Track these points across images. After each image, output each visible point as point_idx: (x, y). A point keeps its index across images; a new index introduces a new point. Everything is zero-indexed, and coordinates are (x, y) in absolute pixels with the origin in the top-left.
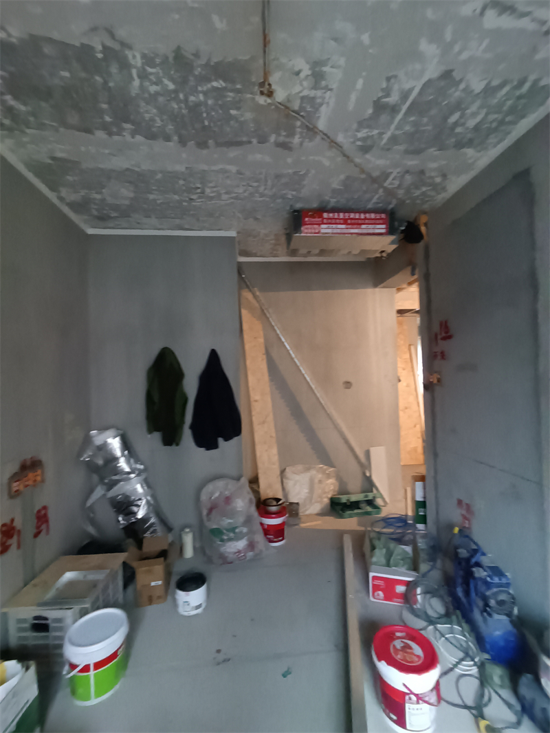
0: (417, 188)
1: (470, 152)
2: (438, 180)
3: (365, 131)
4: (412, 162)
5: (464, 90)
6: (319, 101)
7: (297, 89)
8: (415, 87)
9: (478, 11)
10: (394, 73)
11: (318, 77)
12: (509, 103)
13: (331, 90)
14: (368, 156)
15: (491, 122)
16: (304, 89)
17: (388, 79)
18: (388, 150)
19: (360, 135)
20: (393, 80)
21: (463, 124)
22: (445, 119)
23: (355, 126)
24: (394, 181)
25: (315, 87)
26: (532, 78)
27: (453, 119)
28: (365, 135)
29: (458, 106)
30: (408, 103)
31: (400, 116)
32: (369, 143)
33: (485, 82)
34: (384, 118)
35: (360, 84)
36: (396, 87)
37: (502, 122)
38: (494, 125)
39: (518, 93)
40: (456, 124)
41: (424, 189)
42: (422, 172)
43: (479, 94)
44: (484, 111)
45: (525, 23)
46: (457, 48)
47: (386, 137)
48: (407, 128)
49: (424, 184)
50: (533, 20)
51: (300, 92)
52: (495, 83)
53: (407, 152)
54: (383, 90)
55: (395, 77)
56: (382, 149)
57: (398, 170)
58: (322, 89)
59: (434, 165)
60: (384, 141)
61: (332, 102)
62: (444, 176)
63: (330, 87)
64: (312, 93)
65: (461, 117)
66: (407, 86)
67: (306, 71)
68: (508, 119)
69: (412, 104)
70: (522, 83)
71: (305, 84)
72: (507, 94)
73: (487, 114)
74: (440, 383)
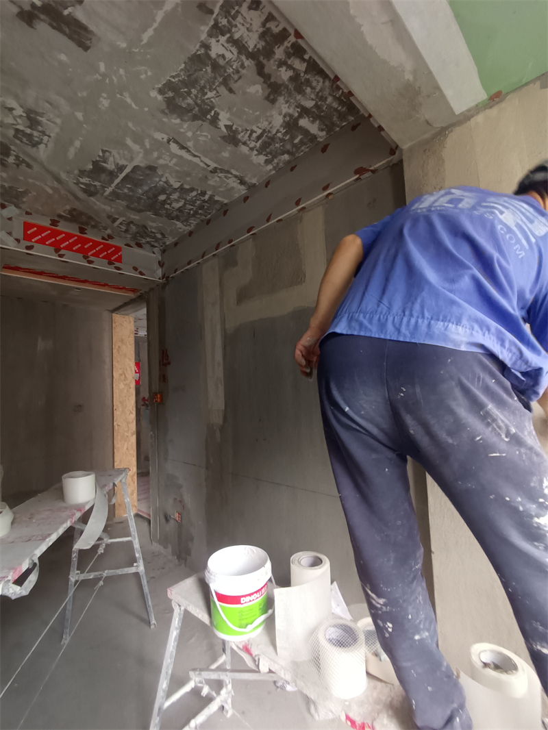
0: (143, 237)
1: (179, 224)
2: (159, 236)
3: (88, 179)
4: (135, 217)
5: (165, 182)
6: (36, 139)
7: (9, 120)
8: (127, 165)
9: (165, 140)
10: (110, 150)
11: (33, 121)
12: (198, 202)
13: (49, 136)
14: (92, 198)
15: (190, 210)
16: (18, 124)
17: (104, 151)
18: (112, 200)
19: (82, 180)
20: (107, 154)
21: (170, 204)
22: (156, 196)
23: (76, 172)
24: (121, 226)
25: (30, 127)
26: (209, 193)
27: (162, 197)
28: (88, 182)
29: (163, 191)
30: (124, 174)
31: (117, 181)
32: (92, 189)
33: (180, 184)
34: (103, 177)
35: (77, 144)
36: (111, 159)
37: (196, 213)
38: (192, 212)
39: (203, 198)
40: (164, 202)
41: (148, 239)
42: (145, 227)
43: (176, 189)
44: (183, 201)
45: (196, 160)
46: (155, 154)
47: (109, 190)
48: (126, 191)
49: (148, 236)
50: (202, 161)
51: (13, 124)
52: (187, 187)
53: (128, 207)
54: (99, 156)
55: (110, 152)
56: (106, 198)
57: (124, 219)
58: (40, 132)
59: (154, 225)
60: (107, 193)
61: (51, 145)
62: (162, 234)
63: (47, 133)
64: (28, 131)
65: (168, 198)
66: (122, 162)
67: (19, 111)
68: (200, 211)
69: (127, 176)
70: (203, 193)
71: (19, 121)
72: (196, 196)
73: (185, 204)
74: (162, 402)
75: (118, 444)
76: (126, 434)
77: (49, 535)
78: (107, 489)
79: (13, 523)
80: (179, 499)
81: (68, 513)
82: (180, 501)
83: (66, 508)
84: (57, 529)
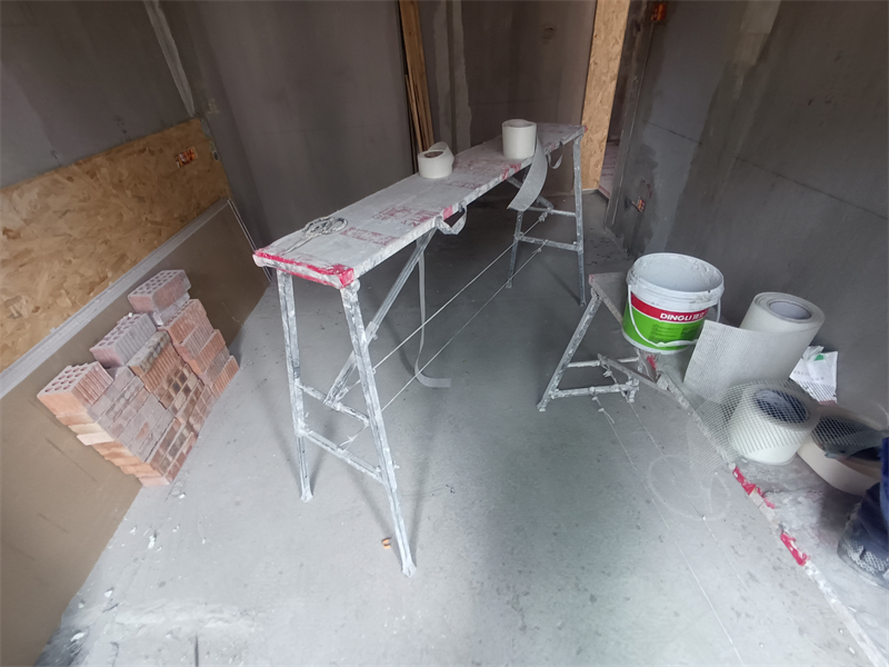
74: (663, 22)
75: (590, 94)
76: (603, 78)
77: (480, 186)
78: (550, 148)
79: (454, 166)
80: (647, 182)
81: (502, 167)
82: (649, 186)
83: (502, 161)
84: (488, 182)
